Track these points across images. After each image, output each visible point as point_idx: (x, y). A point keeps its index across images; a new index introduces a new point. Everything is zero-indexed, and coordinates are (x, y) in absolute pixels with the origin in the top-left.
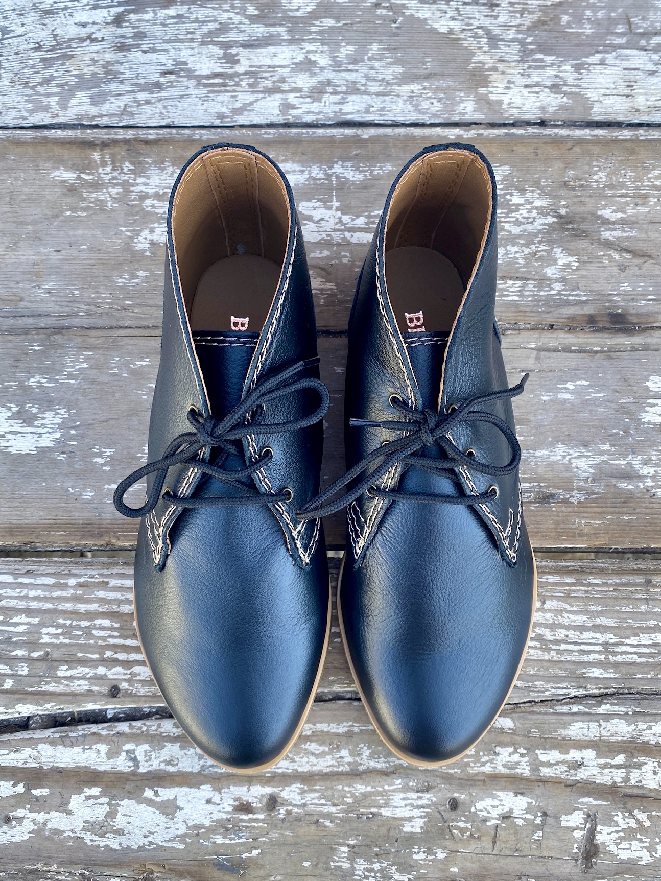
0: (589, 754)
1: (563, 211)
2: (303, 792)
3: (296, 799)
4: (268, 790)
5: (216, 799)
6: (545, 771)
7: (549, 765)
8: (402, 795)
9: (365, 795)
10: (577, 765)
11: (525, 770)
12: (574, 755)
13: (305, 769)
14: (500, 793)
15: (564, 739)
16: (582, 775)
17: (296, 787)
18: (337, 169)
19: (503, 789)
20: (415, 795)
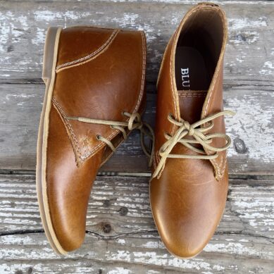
0: (154, 254)
1: (159, 34)
2: (42, 267)
3: (40, 269)
4: (29, 266)
5: (9, 269)
6: (137, 260)
7: (138, 257)
8: (80, 268)
9: (66, 268)
10: (149, 258)
11: (128, 259)
12: (148, 254)
13: (44, 257)
14: (118, 268)
15: (144, 248)
16: (150, 261)
17: (40, 265)
18: (67, 14)
19: (120, 267)
20: (86, 268)
